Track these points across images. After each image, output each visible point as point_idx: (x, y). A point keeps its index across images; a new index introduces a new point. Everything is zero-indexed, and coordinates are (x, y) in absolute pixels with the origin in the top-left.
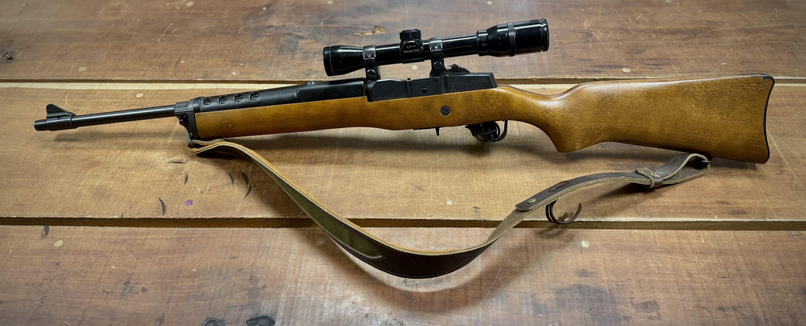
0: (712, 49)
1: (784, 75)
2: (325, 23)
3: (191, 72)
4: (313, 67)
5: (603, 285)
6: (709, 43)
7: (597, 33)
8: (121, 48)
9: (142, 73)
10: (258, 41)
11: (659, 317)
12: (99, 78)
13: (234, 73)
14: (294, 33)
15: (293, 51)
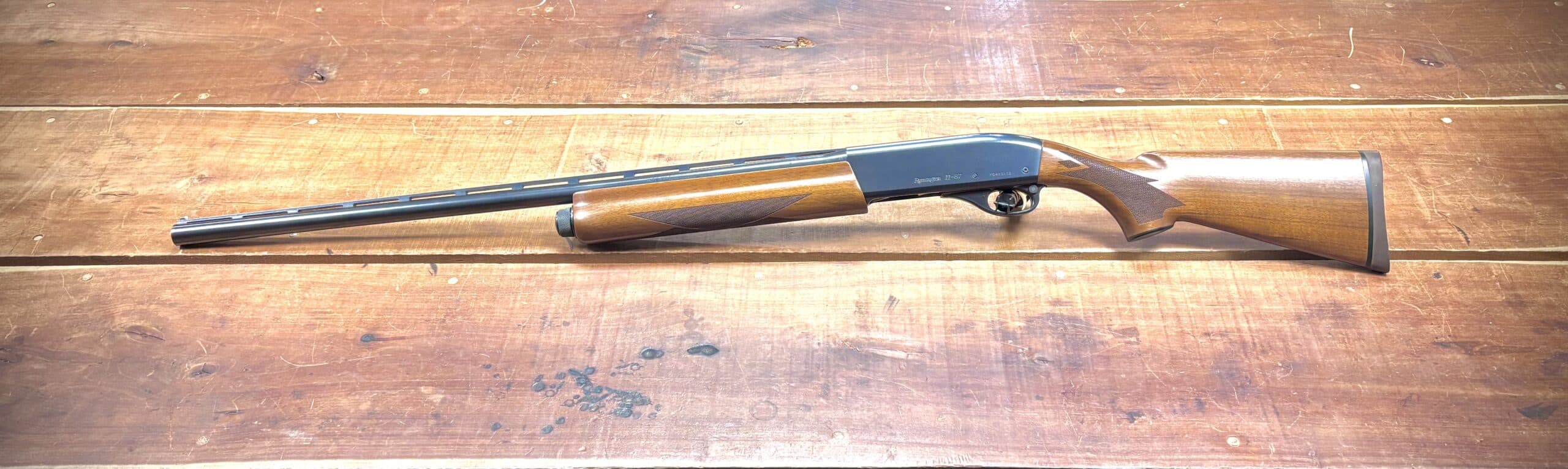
0: (1231, 65)
1: (1315, 96)
2: (732, 34)
3: (569, 94)
4: (723, 88)
5: (1078, 313)
6: (1228, 58)
7: (1085, 45)
8: (468, 66)
9: (504, 96)
10: (646, 57)
11: (1138, 342)
12: (448, 101)
13: (625, 96)
14: (694, 47)
15: (695, 69)
